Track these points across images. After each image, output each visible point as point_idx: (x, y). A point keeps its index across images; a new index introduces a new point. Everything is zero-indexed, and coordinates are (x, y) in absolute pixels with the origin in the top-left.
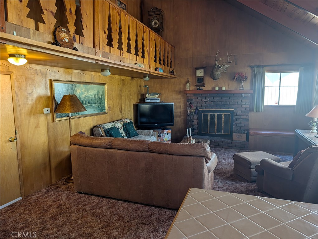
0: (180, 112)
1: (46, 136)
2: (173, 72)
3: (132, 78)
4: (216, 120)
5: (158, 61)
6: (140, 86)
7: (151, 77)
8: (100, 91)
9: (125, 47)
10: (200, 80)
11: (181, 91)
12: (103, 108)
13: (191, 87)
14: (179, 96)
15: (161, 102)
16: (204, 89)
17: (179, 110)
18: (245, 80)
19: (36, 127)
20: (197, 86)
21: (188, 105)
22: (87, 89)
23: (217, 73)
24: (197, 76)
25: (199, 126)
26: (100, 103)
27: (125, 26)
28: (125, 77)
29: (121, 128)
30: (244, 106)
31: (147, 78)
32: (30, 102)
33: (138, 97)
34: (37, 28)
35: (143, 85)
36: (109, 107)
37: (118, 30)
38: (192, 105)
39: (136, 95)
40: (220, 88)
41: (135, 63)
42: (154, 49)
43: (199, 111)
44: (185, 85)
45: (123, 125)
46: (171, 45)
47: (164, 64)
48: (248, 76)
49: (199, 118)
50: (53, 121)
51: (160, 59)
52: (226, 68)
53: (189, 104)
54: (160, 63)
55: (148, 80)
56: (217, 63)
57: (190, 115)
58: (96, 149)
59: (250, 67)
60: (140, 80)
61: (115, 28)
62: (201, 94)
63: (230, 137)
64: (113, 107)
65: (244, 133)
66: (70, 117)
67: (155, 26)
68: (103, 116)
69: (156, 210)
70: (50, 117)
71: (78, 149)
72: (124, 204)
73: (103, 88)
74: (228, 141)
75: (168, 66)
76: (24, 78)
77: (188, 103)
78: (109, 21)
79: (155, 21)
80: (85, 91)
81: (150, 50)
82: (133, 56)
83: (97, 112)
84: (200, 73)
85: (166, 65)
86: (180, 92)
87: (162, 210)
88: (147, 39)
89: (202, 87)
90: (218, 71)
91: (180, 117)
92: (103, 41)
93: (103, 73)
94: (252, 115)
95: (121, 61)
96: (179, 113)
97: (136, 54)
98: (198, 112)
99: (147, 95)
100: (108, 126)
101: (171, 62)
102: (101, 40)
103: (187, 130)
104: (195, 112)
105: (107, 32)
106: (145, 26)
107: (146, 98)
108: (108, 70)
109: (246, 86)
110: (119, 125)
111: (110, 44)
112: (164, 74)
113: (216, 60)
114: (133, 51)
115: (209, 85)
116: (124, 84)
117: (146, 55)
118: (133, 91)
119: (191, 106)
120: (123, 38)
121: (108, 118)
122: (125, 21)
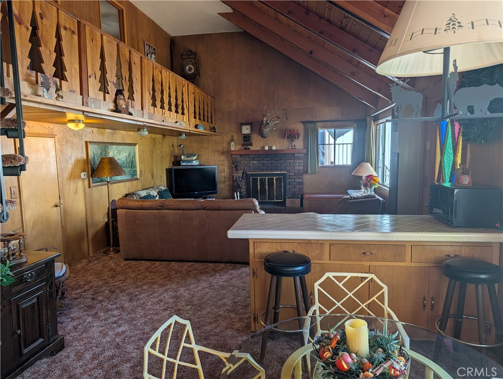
0: (225, 177)
1: (84, 202)
2: (215, 129)
3: (164, 136)
4: (267, 187)
5: (197, 117)
6: (173, 146)
7: (189, 134)
8: (131, 153)
9: (166, 106)
10: (247, 139)
11: (225, 150)
12: (135, 171)
13: (237, 146)
14: (222, 158)
15: (200, 165)
16: (252, 148)
17: (223, 174)
18: (297, 137)
19: (75, 193)
20: (243, 145)
21: (234, 169)
22: (119, 151)
23: (265, 131)
24: (243, 133)
25: (247, 193)
26: (132, 167)
27: (166, 83)
28: (157, 135)
29: (156, 196)
30: (298, 168)
31: (184, 136)
32: (70, 166)
33: (171, 159)
34: (105, 100)
35: (175, 144)
36: (141, 171)
37: (160, 89)
38: (238, 168)
39: (169, 157)
40: (270, 147)
41: (175, 121)
42: (193, 104)
43: (247, 174)
44: (229, 144)
45: (158, 193)
46: (211, 96)
47: (204, 120)
48: (300, 133)
49: (247, 184)
50: (89, 187)
51: (200, 114)
52: (275, 125)
53: (235, 167)
54: (200, 119)
55: (184, 139)
56: (265, 119)
57: (236, 180)
58: (146, 211)
59: (302, 122)
60: (172, 138)
61: (158, 87)
62: (249, 155)
63: (284, 203)
64: (145, 172)
65: (298, 198)
66: (108, 182)
67: (189, 72)
68: (135, 182)
69: (211, 265)
70: (86, 182)
71: (126, 213)
72: (178, 264)
73: (134, 149)
74: (281, 208)
75: (208, 121)
76: (65, 140)
77: (233, 166)
78: (153, 80)
79: (189, 66)
80: (117, 153)
81: (189, 105)
82: (173, 114)
83: (129, 178)
84: (246, 130)
85: (206, 121)
86: (223, 153)
87: (217, 264)
88: (185, 94)
89: (249, 147)
90: (267, 128)
91: (224, 183)
92: (149, 103)
93: (139, 132)
94: (307, 178)
95: (163, 121)
96: (223, 179)
97: (177, 112)
98: (246, 176)
99: (183, 157)
100: (143, 193)
101: (211, 116)
102: (147, 101)
103: (235, 194)
104: (242, 176)
105: (151, 92)
106: (184, 79)
107: (181, 160)
108: (145, 130)
109: (299, 144)
110: (154, 193)
111: (154, 105)
112: (205, 132)
113: (264, 116)
114: (173, 108)
115: (257, 144)
116: (155, 144)
117: (186, 111)
118: (166, 152)
119: (237, 170)
120: (164, 96)
121: (140, 185)
122: (166, 78)
